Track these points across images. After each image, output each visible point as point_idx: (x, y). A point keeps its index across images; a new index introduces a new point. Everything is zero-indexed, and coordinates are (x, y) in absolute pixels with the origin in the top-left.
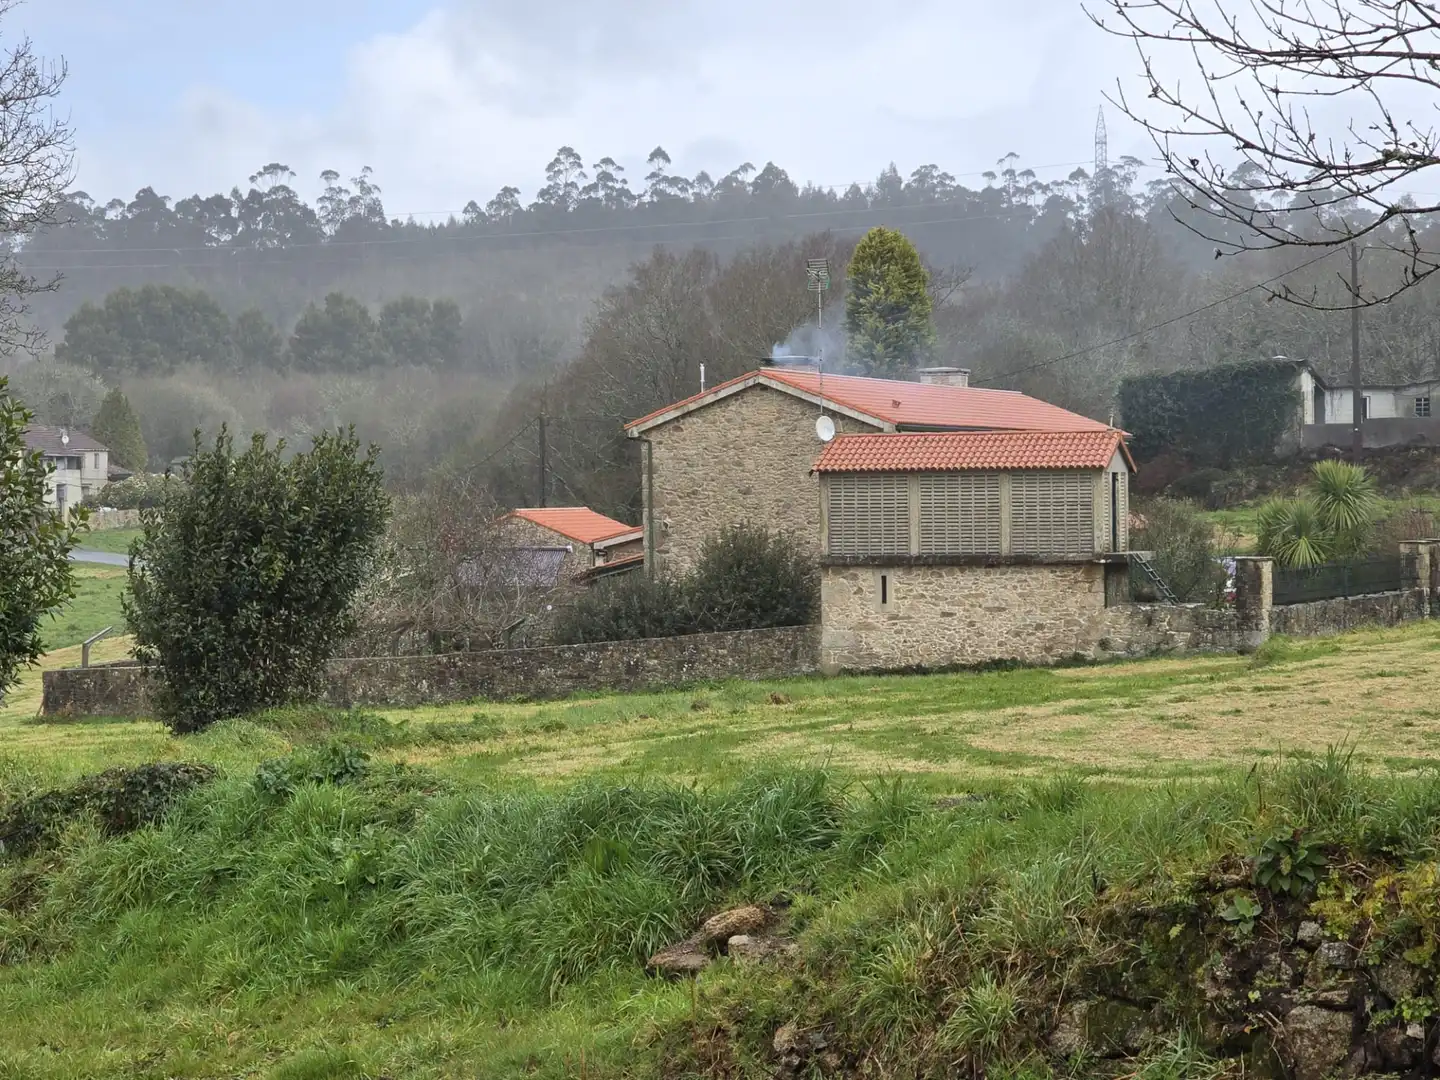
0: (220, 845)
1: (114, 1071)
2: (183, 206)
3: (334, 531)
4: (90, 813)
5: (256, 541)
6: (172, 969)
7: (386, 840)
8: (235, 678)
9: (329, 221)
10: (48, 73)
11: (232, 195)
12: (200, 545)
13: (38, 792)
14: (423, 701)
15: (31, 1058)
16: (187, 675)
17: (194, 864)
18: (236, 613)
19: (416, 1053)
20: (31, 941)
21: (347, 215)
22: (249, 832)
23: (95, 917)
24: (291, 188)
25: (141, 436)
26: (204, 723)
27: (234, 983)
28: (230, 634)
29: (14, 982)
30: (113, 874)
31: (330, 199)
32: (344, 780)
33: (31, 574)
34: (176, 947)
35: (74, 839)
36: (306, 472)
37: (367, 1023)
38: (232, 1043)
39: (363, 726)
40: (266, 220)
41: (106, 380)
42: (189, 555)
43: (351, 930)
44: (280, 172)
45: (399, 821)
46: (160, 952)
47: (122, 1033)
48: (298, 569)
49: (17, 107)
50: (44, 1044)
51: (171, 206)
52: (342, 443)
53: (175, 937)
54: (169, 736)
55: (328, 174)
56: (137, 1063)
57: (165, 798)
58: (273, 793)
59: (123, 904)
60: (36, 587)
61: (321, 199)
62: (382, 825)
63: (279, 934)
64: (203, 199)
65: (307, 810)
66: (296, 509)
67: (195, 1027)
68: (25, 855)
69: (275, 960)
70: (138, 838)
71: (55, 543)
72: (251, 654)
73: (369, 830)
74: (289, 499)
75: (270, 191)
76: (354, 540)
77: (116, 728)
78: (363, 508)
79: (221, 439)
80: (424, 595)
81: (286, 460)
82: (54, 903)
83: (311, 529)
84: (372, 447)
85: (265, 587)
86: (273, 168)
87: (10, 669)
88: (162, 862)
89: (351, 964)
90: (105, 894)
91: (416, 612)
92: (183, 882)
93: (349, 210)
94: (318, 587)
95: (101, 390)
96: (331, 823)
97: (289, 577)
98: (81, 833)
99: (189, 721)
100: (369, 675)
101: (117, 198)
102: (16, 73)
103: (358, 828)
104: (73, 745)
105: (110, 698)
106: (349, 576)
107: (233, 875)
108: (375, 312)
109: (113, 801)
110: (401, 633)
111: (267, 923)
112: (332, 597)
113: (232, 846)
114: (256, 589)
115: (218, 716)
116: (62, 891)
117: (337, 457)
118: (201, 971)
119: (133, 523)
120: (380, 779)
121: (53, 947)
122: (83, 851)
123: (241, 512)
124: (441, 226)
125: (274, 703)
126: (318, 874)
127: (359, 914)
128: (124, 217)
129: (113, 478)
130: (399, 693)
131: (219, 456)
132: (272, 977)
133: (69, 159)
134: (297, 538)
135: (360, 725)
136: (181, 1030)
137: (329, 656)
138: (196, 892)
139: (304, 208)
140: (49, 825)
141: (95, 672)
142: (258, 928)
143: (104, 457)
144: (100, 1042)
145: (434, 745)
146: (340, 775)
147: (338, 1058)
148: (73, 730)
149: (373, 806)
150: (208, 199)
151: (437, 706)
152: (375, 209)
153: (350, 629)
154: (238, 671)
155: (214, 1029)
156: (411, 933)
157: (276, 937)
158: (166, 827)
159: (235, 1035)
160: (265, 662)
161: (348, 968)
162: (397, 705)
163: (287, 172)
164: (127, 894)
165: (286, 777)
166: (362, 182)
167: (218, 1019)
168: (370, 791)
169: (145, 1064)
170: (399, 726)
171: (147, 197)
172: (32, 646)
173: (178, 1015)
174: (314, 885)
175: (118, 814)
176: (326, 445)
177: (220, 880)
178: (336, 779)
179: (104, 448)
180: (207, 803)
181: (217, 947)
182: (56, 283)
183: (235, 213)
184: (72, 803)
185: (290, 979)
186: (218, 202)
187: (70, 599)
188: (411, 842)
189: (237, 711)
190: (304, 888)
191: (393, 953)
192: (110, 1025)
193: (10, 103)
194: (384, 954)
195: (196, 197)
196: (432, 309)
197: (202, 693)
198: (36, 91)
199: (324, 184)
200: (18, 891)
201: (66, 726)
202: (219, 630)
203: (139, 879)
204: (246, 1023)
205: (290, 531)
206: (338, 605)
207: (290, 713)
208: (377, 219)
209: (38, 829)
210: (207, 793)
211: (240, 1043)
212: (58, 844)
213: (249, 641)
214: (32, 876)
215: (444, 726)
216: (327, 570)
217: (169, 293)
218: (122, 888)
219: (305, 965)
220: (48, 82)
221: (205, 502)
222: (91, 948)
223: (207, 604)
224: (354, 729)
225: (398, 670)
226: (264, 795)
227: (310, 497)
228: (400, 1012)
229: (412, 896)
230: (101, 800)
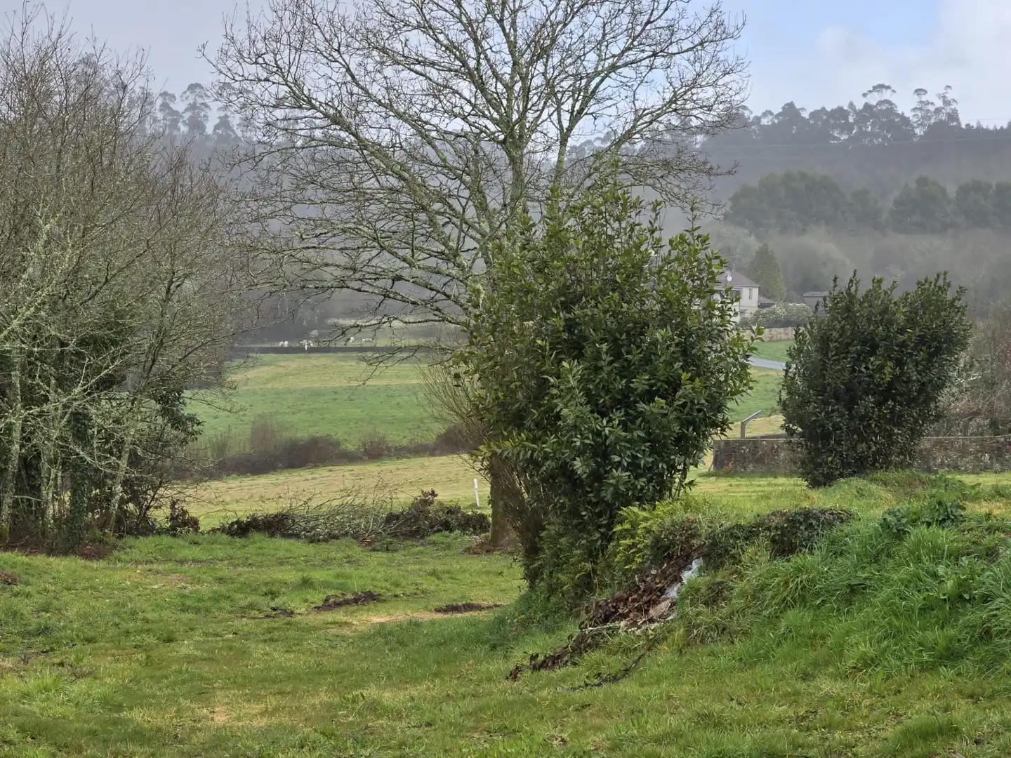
0: (856, 566)
1: (782, 722)
2: (814, 115)
3: (930, 347)
4: (763, 540)
5: (873, 352)
6: (821, 652)
7: (978, 569)
8: (854, 448)
9: (919, 125)
10: (733, 23)
11: (849, 107)
12: (833, 356)
13: (727, 524)
14: (985, 469)
15: (723, 709)
16: (820, 446)
17: (837, 579)
18: (857, 404)
19: (1002, 723)
20: (721, 627)
21: (932, 121)
22: (876, 559)
23: (766, 613)
24: (894, 102)
25: (782, 277)
26: (831, 480)
27: (866, 665)
28: (851, 418)
29: (709, 655)
30: (778, 584)
31: (921, 109)
32: (947, 524)
33: (722, 372)
34: (823, 637)
35: (751, 558)
36: (911, 304)
37: (963, 698)
38: (866, 707)
39: (947, 485)
40: (873, 125)
41: (758, 237)
42: (825, 362)
43: (951, 632)
44: (884, 90)
45: (987, 555)
46: (812, 640)
47: (787, 695)
48: (903, 373)
49: (710, 48)
50: (732, 700)
51: (805, 115)
52: (938, 285)
53: (824, 630)
54: (805, 488)
55: (919, 92)
56: (798, 717)
57: (816, 532)
58: (894, 531)
59: (786, 605)
60: (726, 381)
61: (914, 110)
62: (975, 558)
63: (898, 632)
64: (829, 109)
65: (919, 544)
66: (902, 331)
67: (839, 694)
68: (717, 568)
69: (895, 651)
70: (796, 560)
71: (739, 351)
72: (866, 432)
73: (965, 561)
74: (898, 324)
75: (878, 104)
76: (944, 354)
77: (764, 481)
78: (951, 331)
79: (851, 281)
80: (988, 393)
81: (896, 296)
82: (738, 603)
83: (912, 345)
84: (960, 288)
85: (879, 385)
86: (880, 88)
87: (707, 438)
88: (814, 577)
89: (950, 656)
90: (773, 598)
91: (980, 404)
92: (828, 592)
93: (934, 117)
94: (916, 387)
95: (754, 243)
96: (937, 554)
97: (896, 378)
98: (756, 554)
99: (820, 478)
100: (946, 449)
101: (768, 109)
102: (710, 24)
103: (957, 559)
104: (734, 492)
105: (760, 461)
106: (939, 379)
107: (864, 589)
108: (952, 191)
109: (779, 533)
110: (970, 420)
111: (890, 623)
112: (926, 393)
113: (863, 568)
114: (872, 386)
115: (841, 475)
116: (743, 594)
117: (933, 295)
118: (841, 654)
119: (775, 337)
120: (973, 524)
121: (736, 632)
122: (757, 567)
123: (863, 333)
124: (1002, 128)
125: (882, 468)
126: (927, 590)
127: (957, 620)
128: (773, 123)
129: (762, 306)
130: (968, 462)
131: (849, 294)
132: (893, 662)
133: (746, 82)
134: (902, 352)
135: (944, 485)
136: (829, 696)
137: (923, 436)
138: (837, 599)
139: (902, 117)
140: (734, 548)
141: (749, 442)
142: (882, 627)
143: (756, 291)
144: (772, 701)
145: (998, 501)
146: (944, 520)
147: (945, 723)
148: (734, 482)
149: (968, 544)
150: (832, 110)
151: (996, 472)
152: (953, 116)
153: (939, 417)
154: (856, 444)
155: (852, 697)
156: (996, 636)
157: (896, 634)
158: (817, 552)
159: (867, 702)
160: (876, 437)
161: (948, 658)
162: (966, 471)
163: (889, 91)
164: (789, 598)
165: (904, 521)
166: (944, 97)
167: (855, 690)
168: (966, 532)
169: (804, 718)
170: (973, 487)
171: (790, 109)
172: (722, 422)
173: (826, 685)
174: (924, 599)
175: (783, 542)
176: (927, 286)
177: (855, 592)
178: (941, 523)
179: (754, 285)
180: (847, 536)
181: (853, 639)
182: (734, 170)
183: (851, 120)
184: (750, 533)
185: (906, 665)
186: (840, 113)
187: (749, 391)
188: (997, 570)
189: (855, 472)
190: (917, 600)
191: (982, 650)
192: (777, 690)
193: (705, 44)
194: (976, 650)
195: (823, 109)
196: (994, 188)
197: (830, 459)
198: (724, 36)
199: (916, 98)
200: (712, 593)
201: (729, 479)
202: (844, 415)
203: (797, 588)
204: (874, 694)
205: (897, 346)
206: (931, 398)
207: (892, 475)
208: (955, 124)
209: (726, 551)
210: (847, 529)
211: (871, 708)
212: (740, 561)
213: (865, 423)
214: (722, 582)
215: (1005, 488)
216: (924, 374)
217: (803, 176)
218: (785, 594)
219: (916, 655)
220: (732, 30)
221: (838, 326)
222: (762, 635)
223: (837, 397)
224: (940, 487)
225: (968, 445)
226: (888, 533)
227: (913, 323)
228: (989, 692)
229: (997, 609)
230: (770, 531)
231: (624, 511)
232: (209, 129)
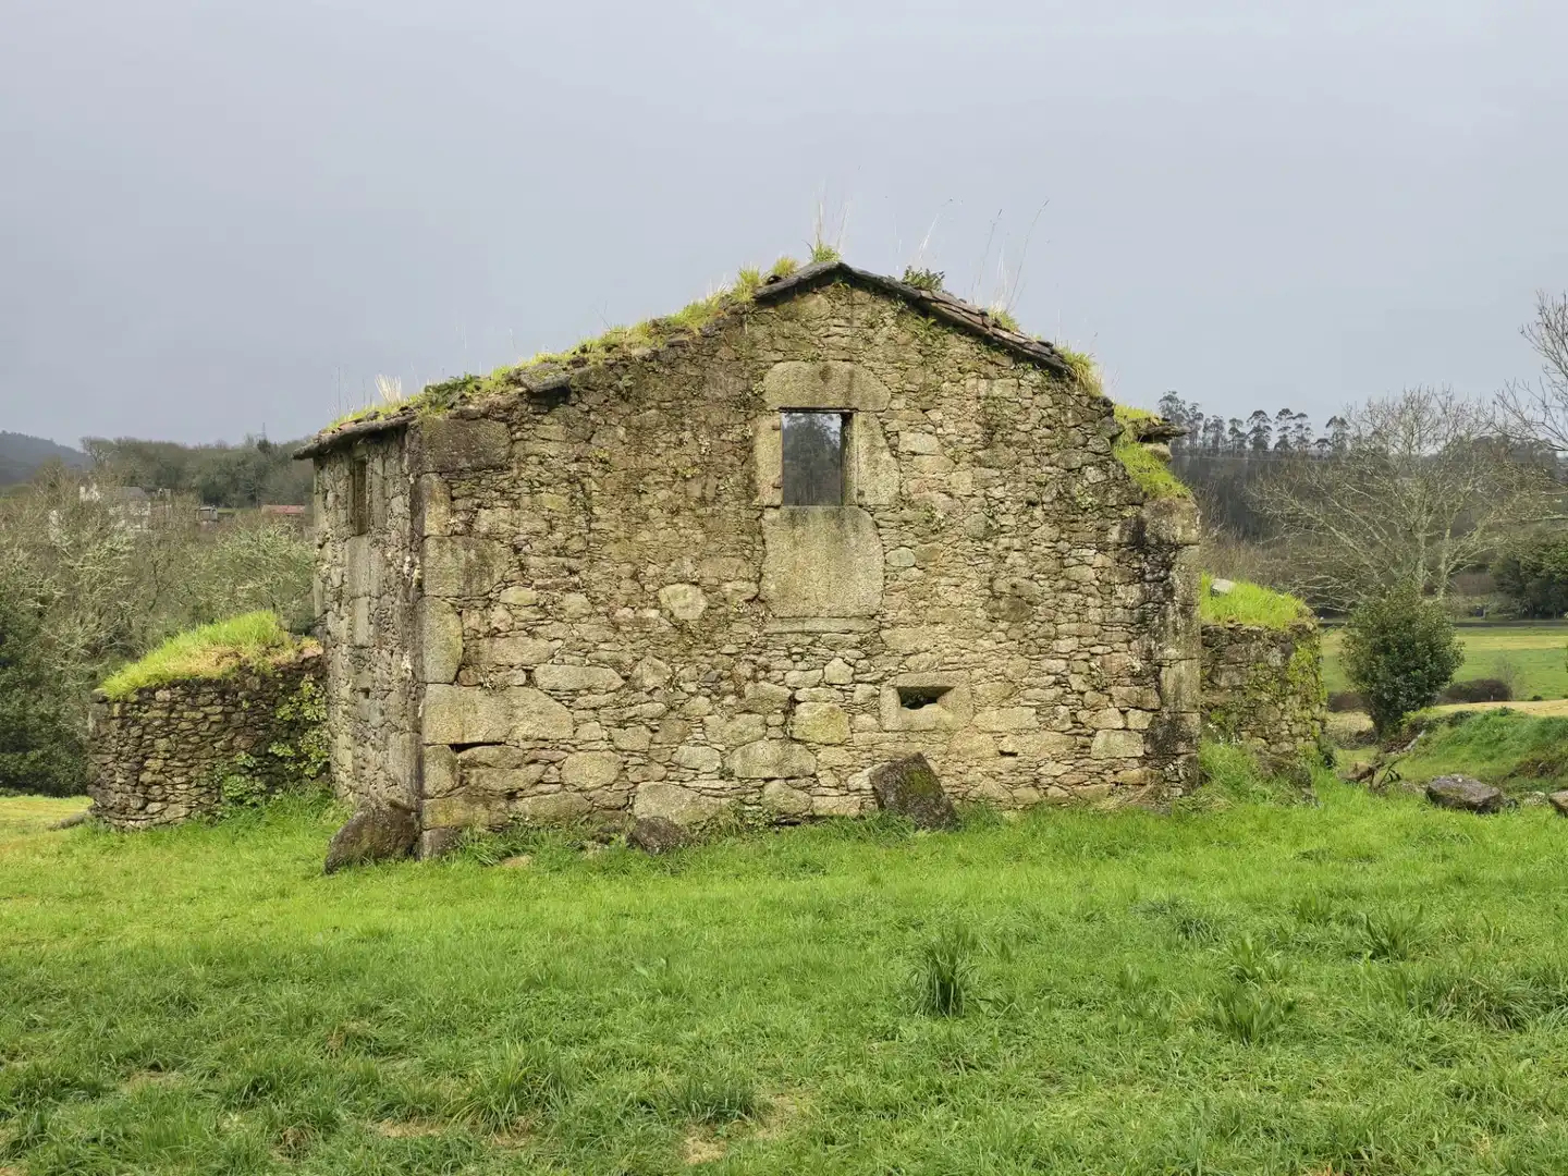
184: (1443, 722)
200: (1427, 742)
203: (1453, 739)
209: (1435, 726)
212: (1437, 729)
214: (1430, 737)
218: (1449, 741)
222: (1438, 756)
230: (1450, 720)
231: (1405, 714)
232: (1271, 446)
